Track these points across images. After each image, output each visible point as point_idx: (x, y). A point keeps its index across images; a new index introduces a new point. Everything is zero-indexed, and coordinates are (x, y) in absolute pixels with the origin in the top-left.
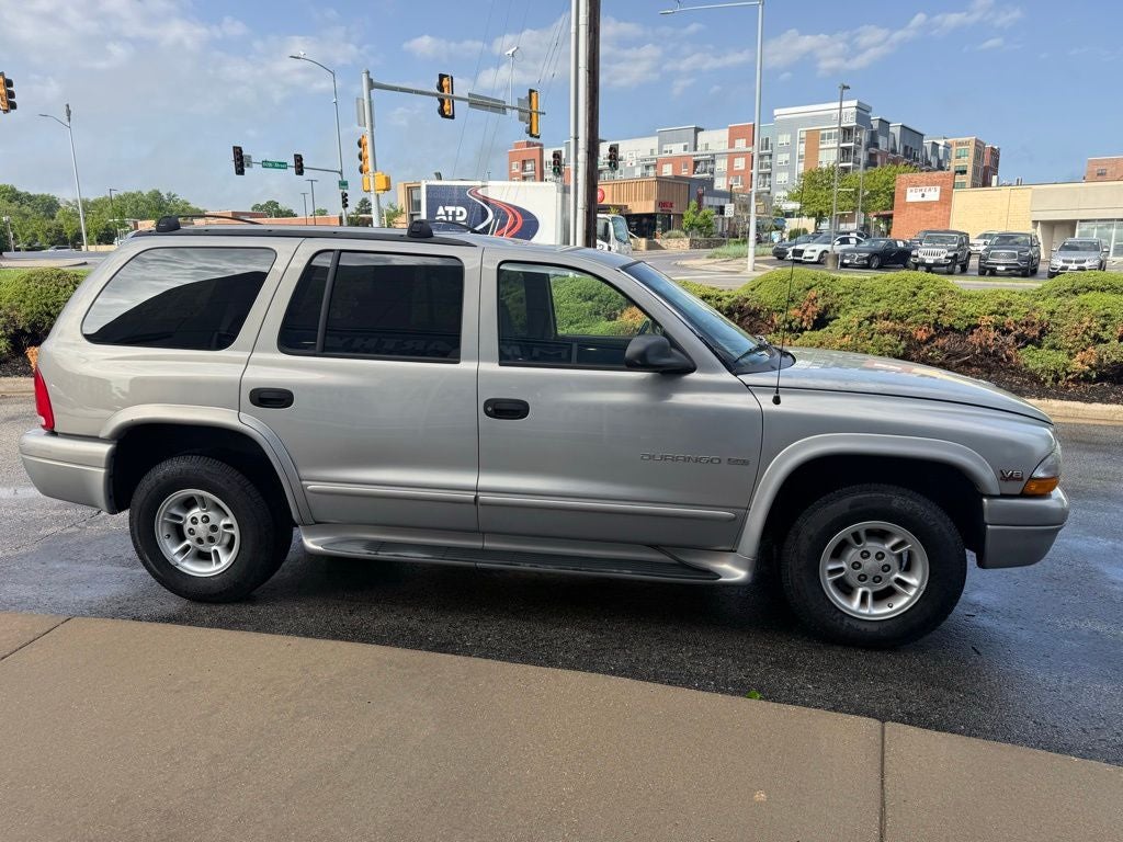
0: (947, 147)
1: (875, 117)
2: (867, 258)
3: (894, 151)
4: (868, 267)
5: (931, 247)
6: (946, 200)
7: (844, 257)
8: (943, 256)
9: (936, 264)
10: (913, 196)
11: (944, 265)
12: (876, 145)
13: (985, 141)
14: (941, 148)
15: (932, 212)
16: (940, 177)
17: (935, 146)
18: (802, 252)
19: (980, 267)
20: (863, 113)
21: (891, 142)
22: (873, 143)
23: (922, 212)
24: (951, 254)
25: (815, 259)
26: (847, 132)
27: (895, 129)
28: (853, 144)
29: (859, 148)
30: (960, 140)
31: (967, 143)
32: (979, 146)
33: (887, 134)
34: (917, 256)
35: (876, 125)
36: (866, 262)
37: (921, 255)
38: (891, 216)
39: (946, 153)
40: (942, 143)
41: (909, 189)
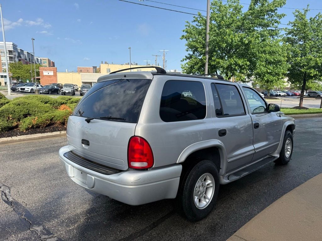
0: (41, 60)
1: (19, 48)
2: (48, 91)
3: (26, 59)
4: (48, 94)
5: (66, 88)
6: (55, 75)
7: (40, 91)
8: (70, 91)
9: (69, 93)
10: (45, 73)
11: (70, 93)
12: (21, 57)
13: (50, 60)
14: (39, 60)
15: (52, 78)
16: (52, 68)
17: (38, 59)
18: (24, 89)
19: (80, 93)
20: (15, 46)
21: (25, 57)
22: (19, 56)
23: (49, 78)
24: (72, 90)
25: (29, 91)
26: (10, 52)
27: (25, 53)
28: (13, 56)
29: (15, 57)
30: (44, 58)
31: (45, 59)
32: (49, 61)
33: (23, 54)
34: (63, 91)
35: (19, 51)
36: (47, 92)
37: (64, 90)
38: (39, 79)
39: (41, 62)
40: (39, 59)
41: (44, 71)
